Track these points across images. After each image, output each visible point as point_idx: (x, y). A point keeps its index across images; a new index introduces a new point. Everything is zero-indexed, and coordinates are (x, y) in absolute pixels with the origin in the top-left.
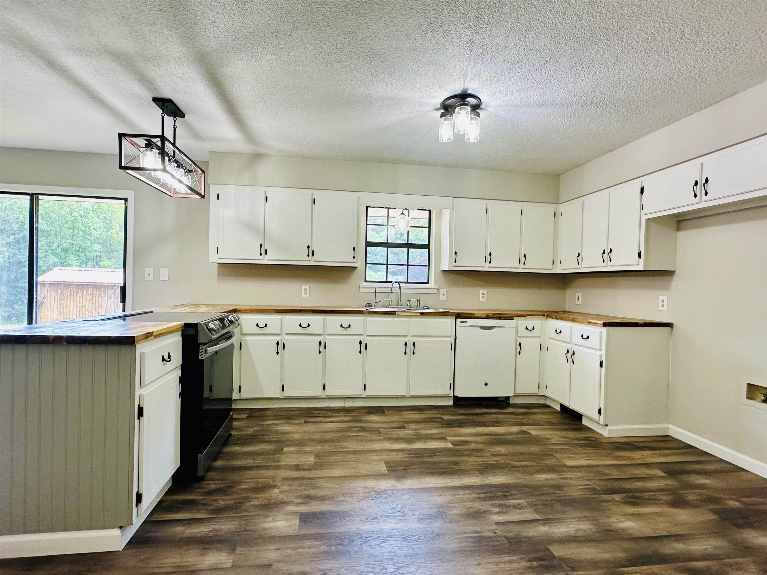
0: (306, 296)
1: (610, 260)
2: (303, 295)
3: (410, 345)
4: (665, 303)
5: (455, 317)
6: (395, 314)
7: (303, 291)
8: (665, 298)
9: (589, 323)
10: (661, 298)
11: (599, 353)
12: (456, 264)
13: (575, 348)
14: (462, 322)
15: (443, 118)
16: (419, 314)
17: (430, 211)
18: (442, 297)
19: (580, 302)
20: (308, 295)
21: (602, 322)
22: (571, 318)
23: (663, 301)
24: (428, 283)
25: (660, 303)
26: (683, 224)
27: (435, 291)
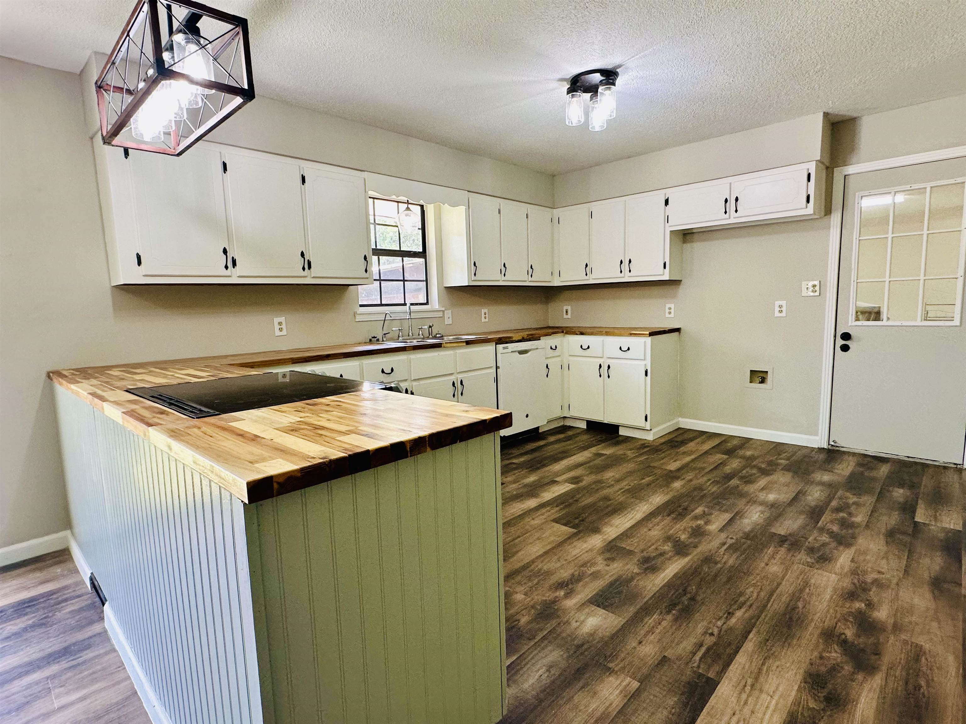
0: (281, 333)
1: (630, 271)
2: (278, 333)
3: (458, 385)
4: (672, 311)
5: (494, 343)
6: (441, 347)
7: (277, 327)
8: (672, 306)
9: (631, 334)
10: (668, 306)
11: (643, 363)
12: (476, 278)
13: (610, 362)
14: (504, 348)
15: (570, 94)
16: (465, 344)
17: (422, 207)
18: (448, 321)
19: (569, 316)
20: (284, 332)
21: (648, 333)
22: (604, 332)
23: (670, 308)
24: (427, 303)
25: (667, 311)
26: (688, 237)
27: (440, 314)
